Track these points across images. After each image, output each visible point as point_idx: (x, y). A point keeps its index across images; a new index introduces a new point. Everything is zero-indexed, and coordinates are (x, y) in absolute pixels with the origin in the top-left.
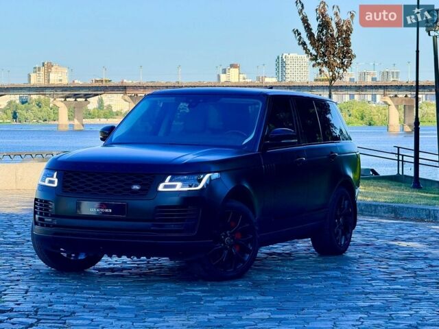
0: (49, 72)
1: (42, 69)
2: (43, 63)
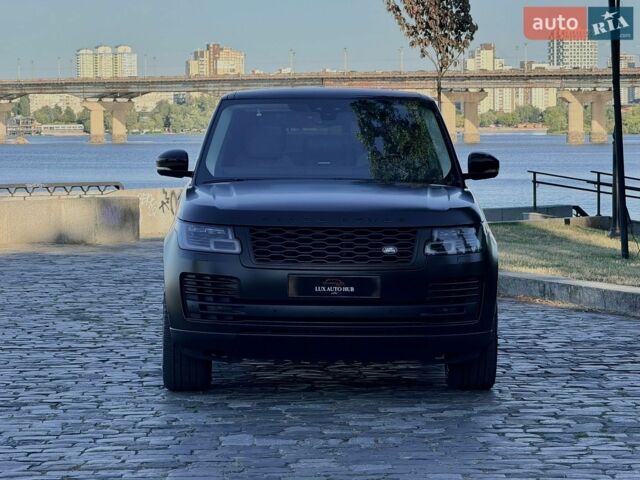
0: (216, 59)
1: (206, 54)
2: (208, 46)
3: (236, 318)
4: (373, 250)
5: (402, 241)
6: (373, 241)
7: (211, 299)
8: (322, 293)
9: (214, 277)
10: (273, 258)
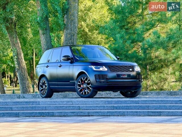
3: (107, 82)
4: (128, 70)
5: (132, 68)
6: (128, 68)
7: (102, 79)
8: (122, 77)
9: (102, 75)
10: (113, 71)
